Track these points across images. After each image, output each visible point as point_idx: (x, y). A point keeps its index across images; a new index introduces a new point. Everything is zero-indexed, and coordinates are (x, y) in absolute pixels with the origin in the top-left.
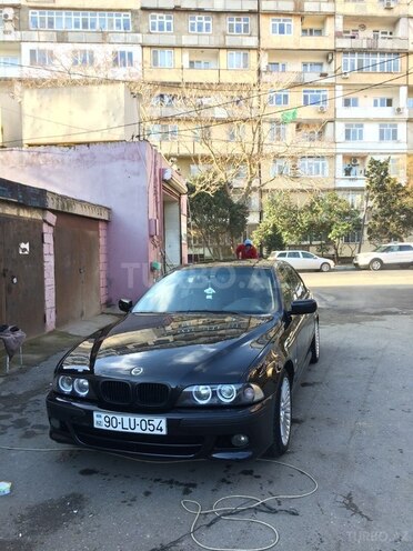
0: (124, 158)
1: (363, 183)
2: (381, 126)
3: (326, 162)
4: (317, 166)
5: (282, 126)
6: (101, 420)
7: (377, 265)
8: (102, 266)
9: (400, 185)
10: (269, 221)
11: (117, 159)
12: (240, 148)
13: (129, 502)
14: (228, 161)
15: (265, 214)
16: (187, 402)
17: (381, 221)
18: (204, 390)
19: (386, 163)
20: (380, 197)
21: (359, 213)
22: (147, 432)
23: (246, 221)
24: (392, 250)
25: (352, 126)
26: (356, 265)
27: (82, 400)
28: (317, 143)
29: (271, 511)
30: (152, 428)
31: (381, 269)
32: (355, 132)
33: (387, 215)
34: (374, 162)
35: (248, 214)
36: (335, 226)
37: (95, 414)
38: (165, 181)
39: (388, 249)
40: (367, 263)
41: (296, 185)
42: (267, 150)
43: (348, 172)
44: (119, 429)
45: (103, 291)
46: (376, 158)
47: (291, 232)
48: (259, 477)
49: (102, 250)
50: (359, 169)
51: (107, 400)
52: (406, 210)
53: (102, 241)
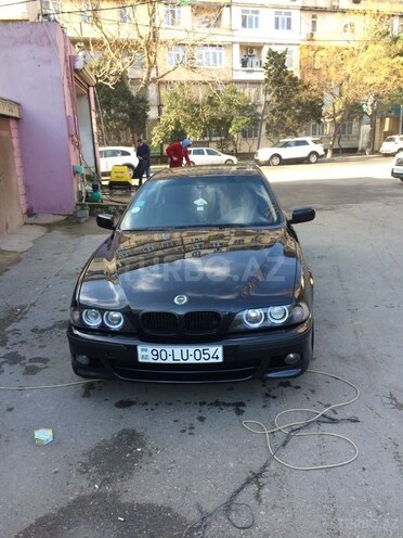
0: (30, 43)
1: (261, 76)
2: (276, 13)
3: (223, 50)
4: (215, 56)
5: (176, 9)
6: (146, 353)
7: (276, 161)
8: (18, 172)
9: (296, 78)
10: (169, 116)
11: (22, 43)
12: (136, 33)
13: (188, 431)
14: (124, 47)
15: (165, 109)
16: (240, 327)
17: (278, 116)
18: (253, 313)
19: (283, 55)
20: (277, 91)
21: (257, 106)
22: (202, 361)
23: (147, 116)
24: (289, 146)
25: (248, 11)
26: (257, 161)
27: (114, 333)
28: (213, 30)
29: (333, 421)
30: (207, 356)
31: (279, 164)
32: (251, 20)
33: (285, 110)
34: (272, 53)
35: (148, 109)
36: (234, 121)
37: (139, 348)
38: (76, 71)
39: (286, 145)
40: (268, 158)
41: (197, 77)
42: (162, 36)
43: (244, 63)
44: (170, 360)
45: (22, 199)
46: (275, 49)
47: (193, 127)
48: (298, 387)
49: (16, 153)
50: (255, 60)
51: (148, 332)
52: (302, 105)
53: (15, 142)
